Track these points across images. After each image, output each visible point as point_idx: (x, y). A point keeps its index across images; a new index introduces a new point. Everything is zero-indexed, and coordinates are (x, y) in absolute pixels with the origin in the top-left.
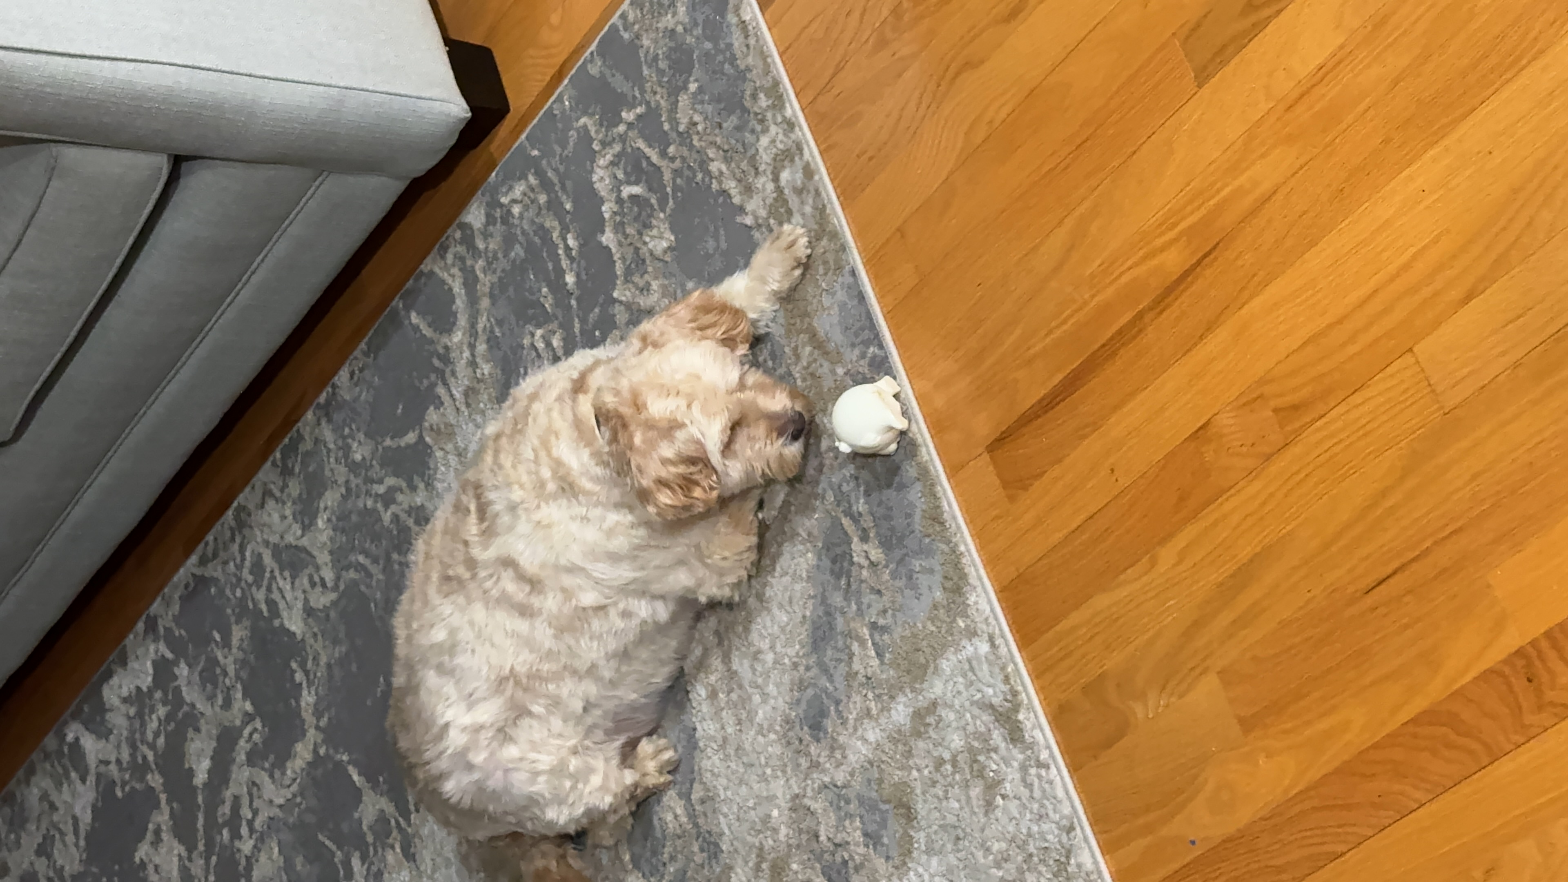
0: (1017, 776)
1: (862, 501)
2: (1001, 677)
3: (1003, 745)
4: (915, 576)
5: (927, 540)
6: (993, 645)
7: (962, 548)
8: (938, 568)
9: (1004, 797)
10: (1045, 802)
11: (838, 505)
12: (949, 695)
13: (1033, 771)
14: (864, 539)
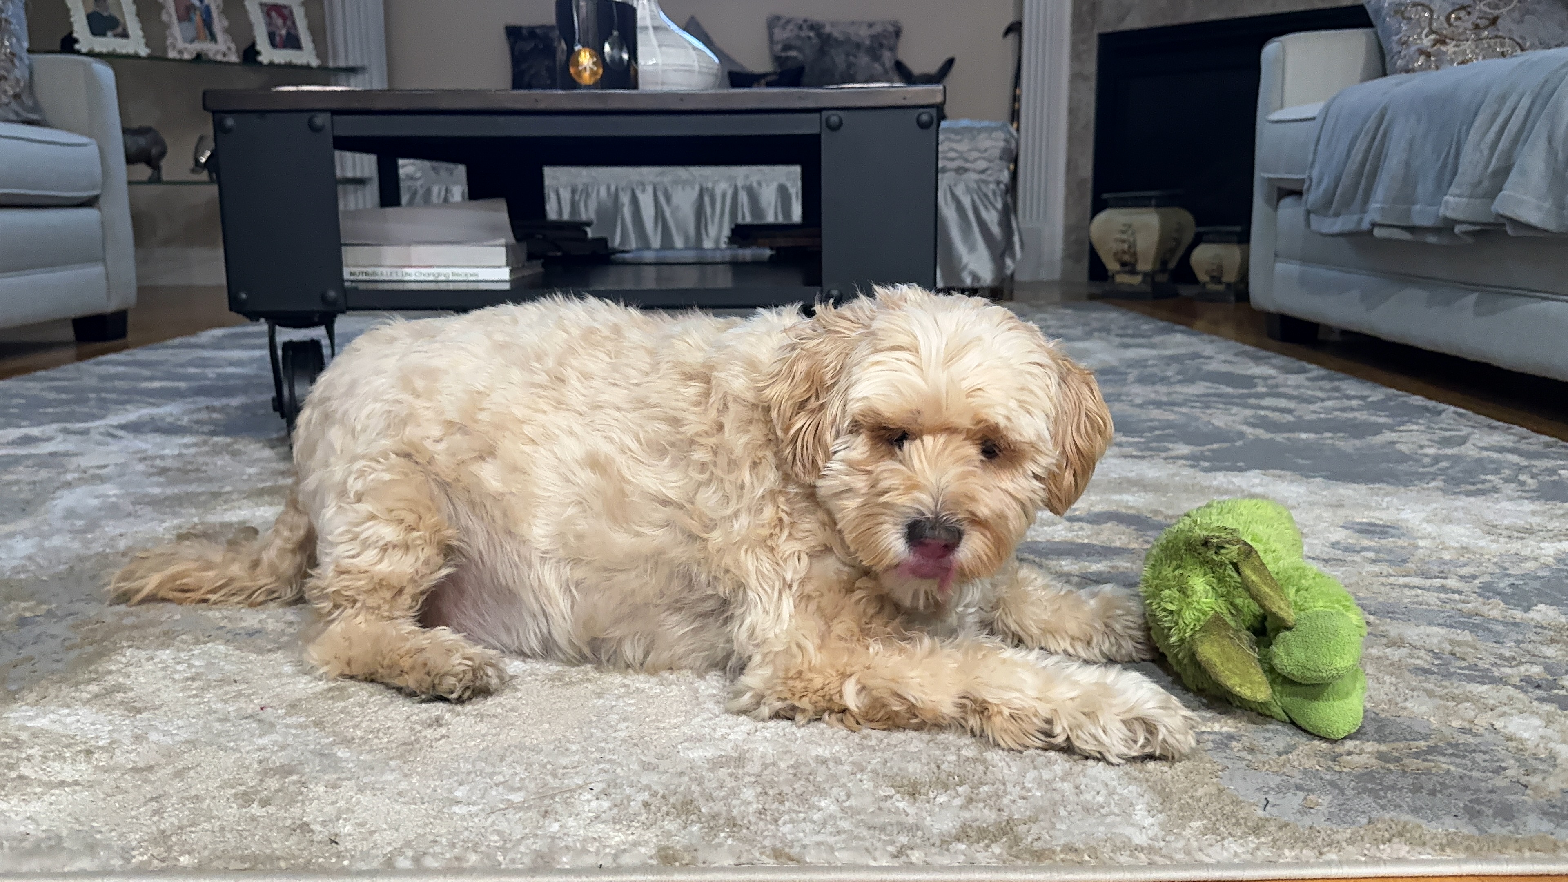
0: (911, 820)
1: (1452, 768)
2: (1079, 845)
3: (967, 815)
4: (1301, 794)
5: (1364, 820)
6: (1139, 848)
7: (1333, 856)
8: (1307, 821)
9: (888, 797)
10: (844, 836)
11: (1450, 744)
12: (1084, 781)
13: (903, 839)
14: (1382, 756)
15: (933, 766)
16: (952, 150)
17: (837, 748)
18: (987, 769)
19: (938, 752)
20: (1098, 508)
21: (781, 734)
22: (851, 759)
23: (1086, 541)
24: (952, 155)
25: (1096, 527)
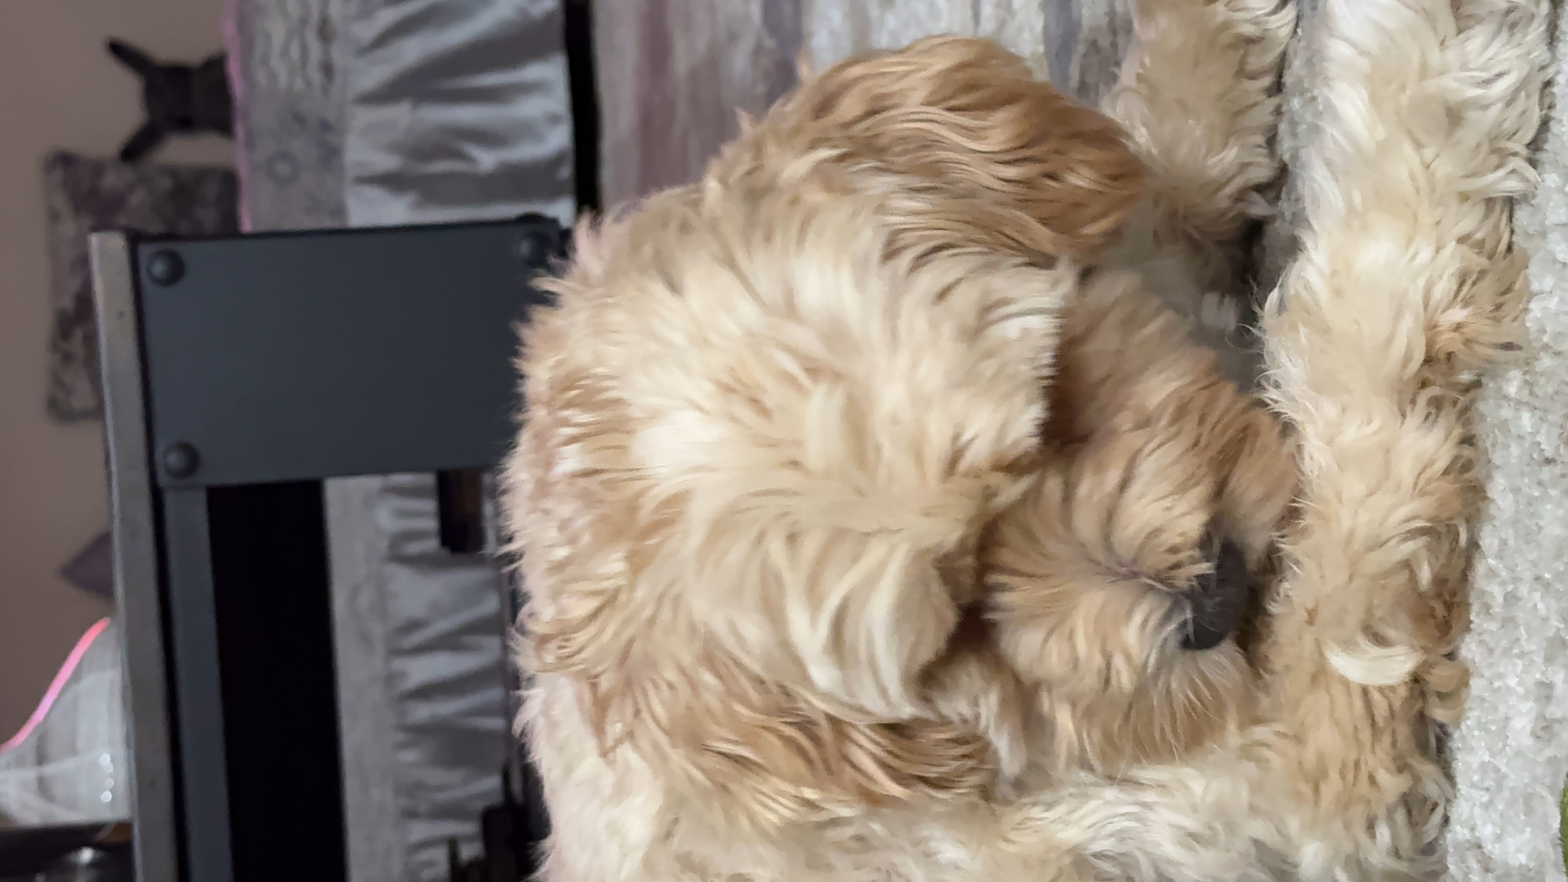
15: (1546, 473)
16: (285, 52)
17: (1513, 682)
18: (1546, 347)
19: (1515, 450)
21: (1485, 798)
22: (1539, 659)
24: (295, 52)
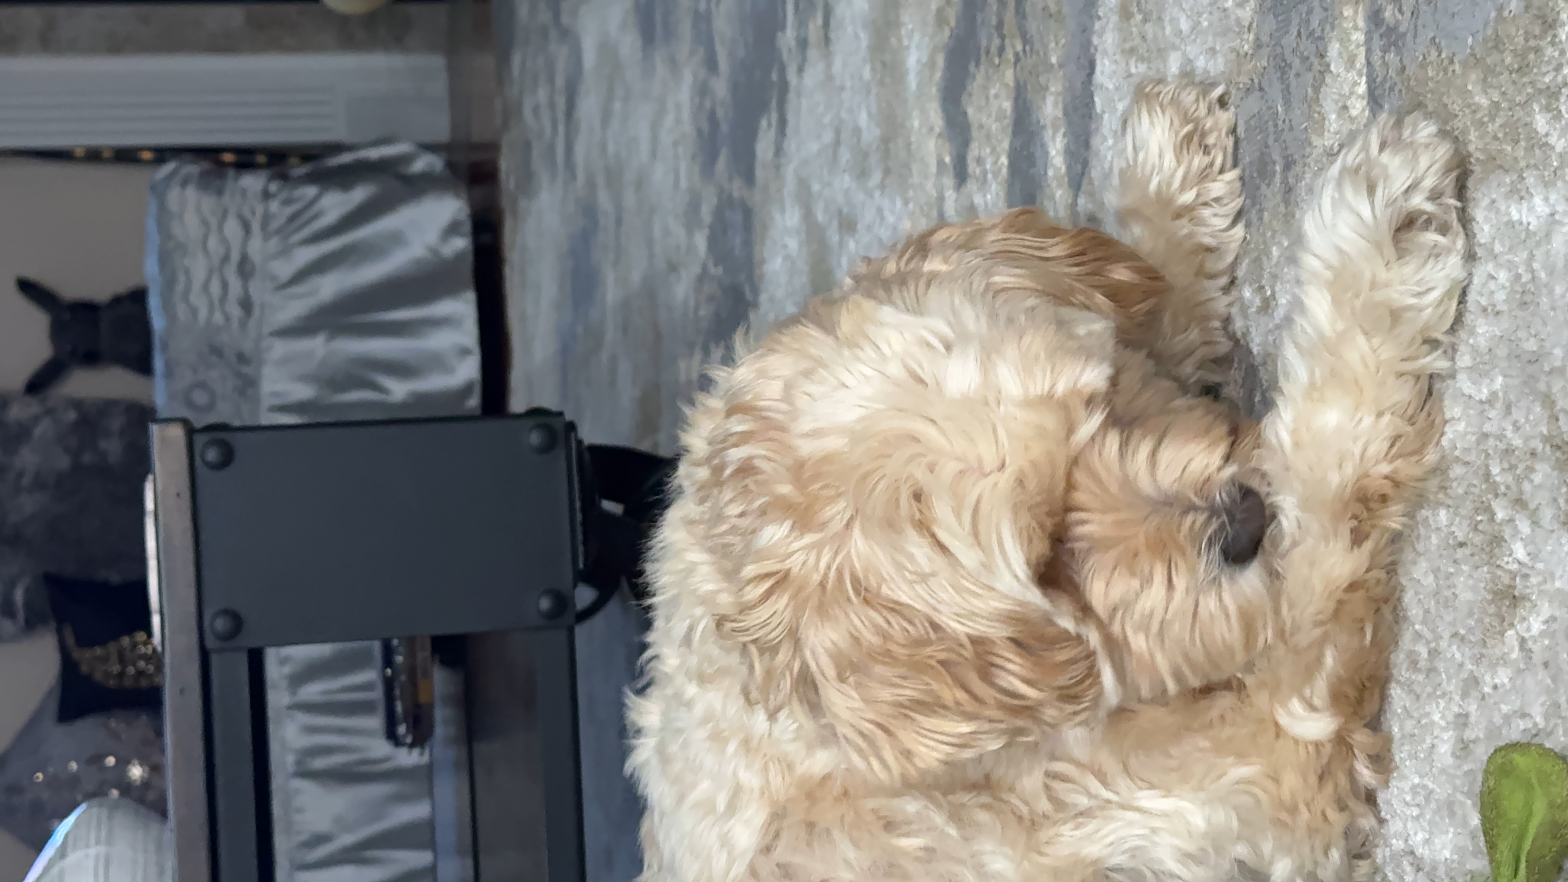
16: (205, 288)
20: (937, 119)
23: (1004, 160)
24: (215, 288)
25: (975, 133)
